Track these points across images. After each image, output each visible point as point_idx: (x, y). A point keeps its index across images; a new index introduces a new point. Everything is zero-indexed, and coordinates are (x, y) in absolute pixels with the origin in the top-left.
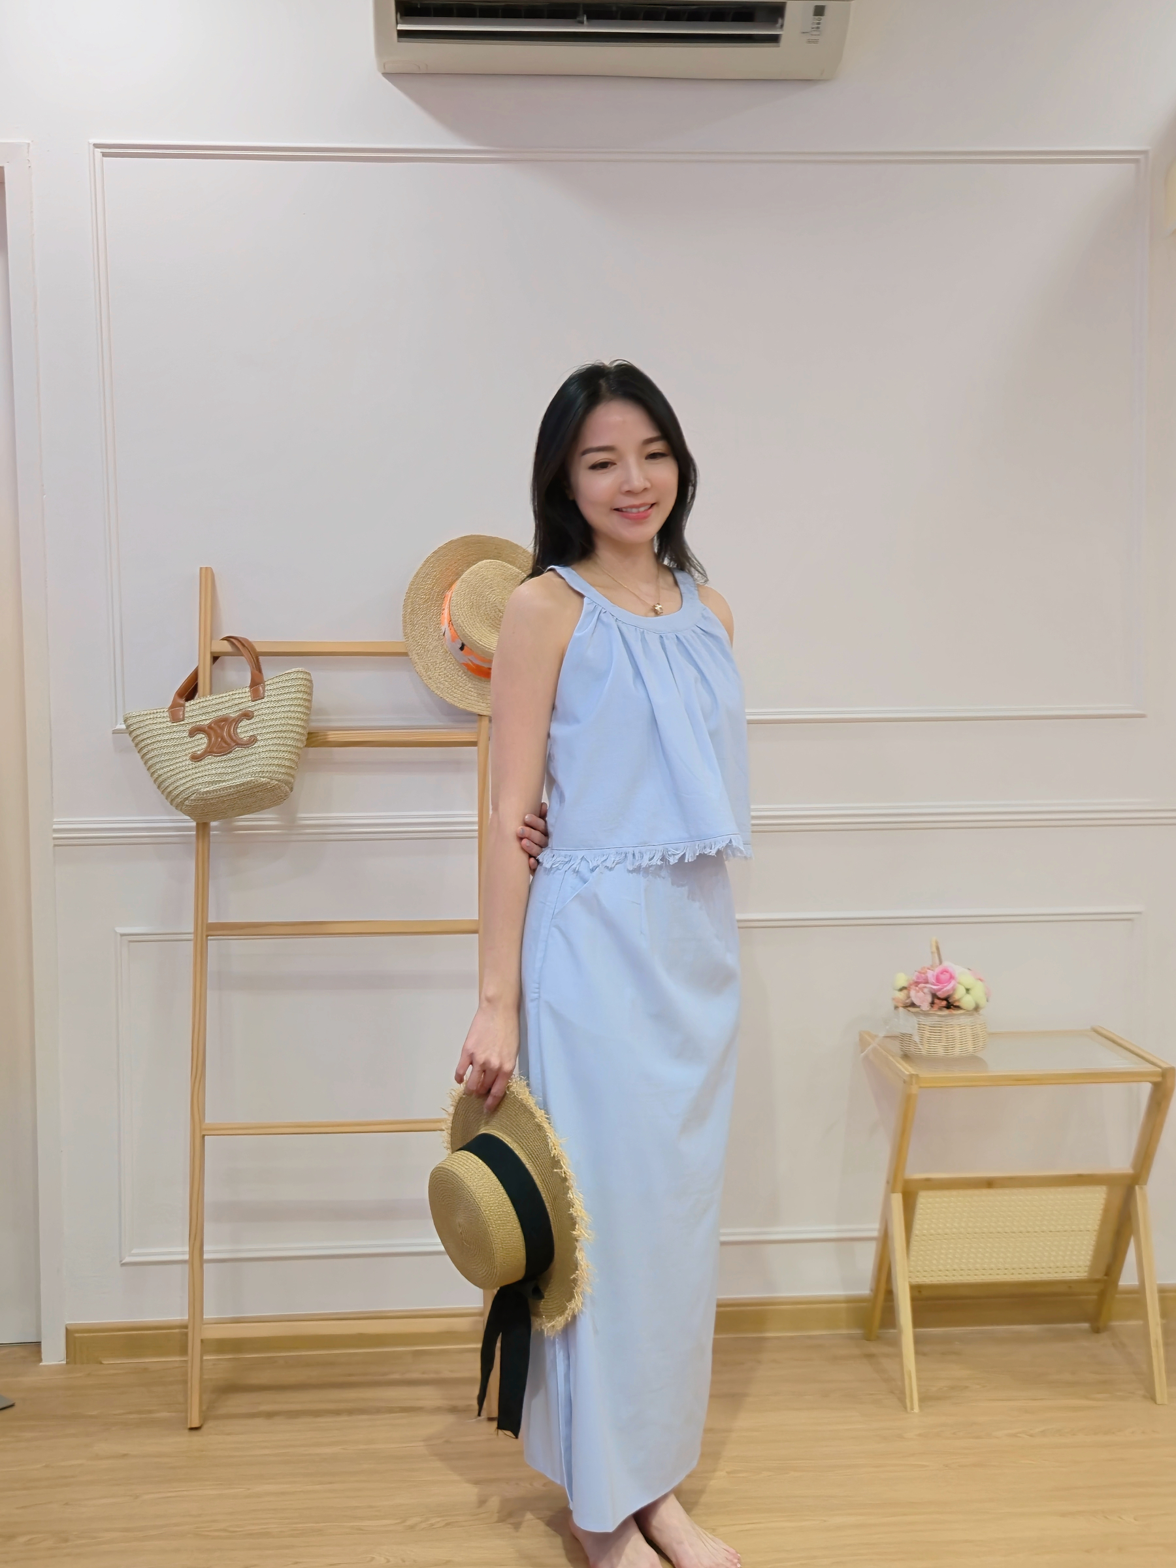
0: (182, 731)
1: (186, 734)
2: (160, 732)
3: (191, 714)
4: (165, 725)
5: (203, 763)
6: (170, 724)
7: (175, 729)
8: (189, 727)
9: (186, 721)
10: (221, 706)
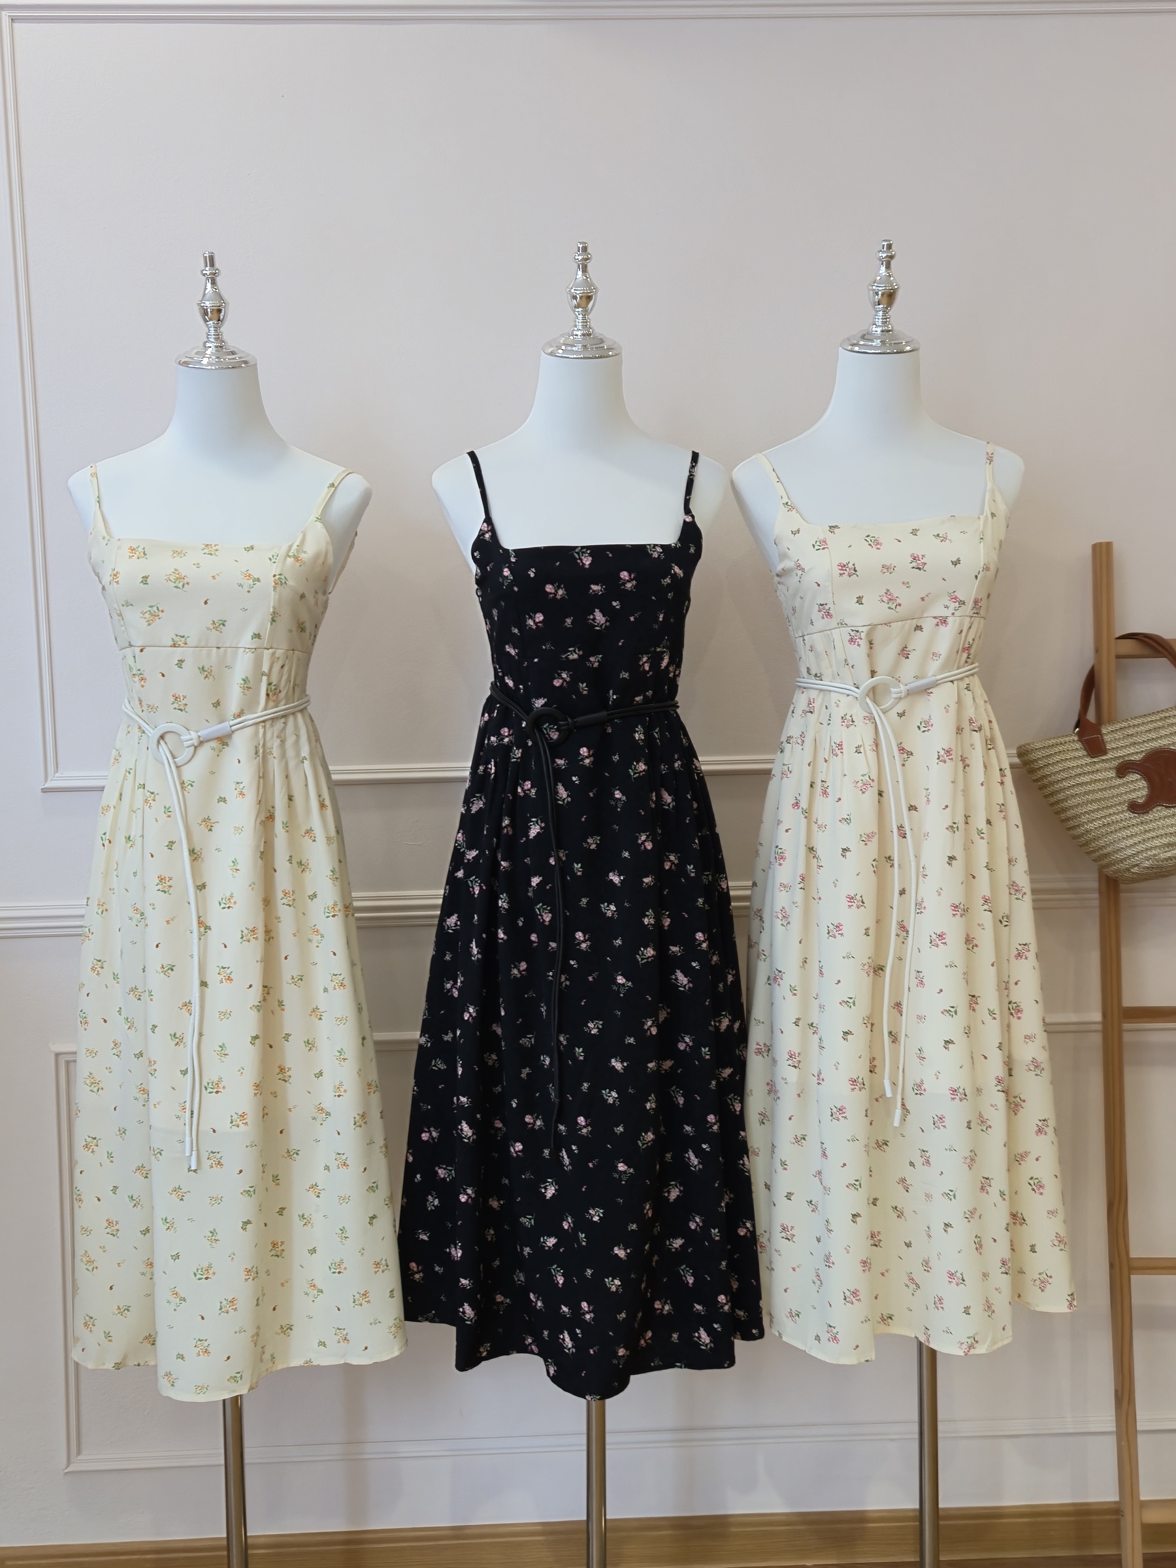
0: (1104, 769)
1: (1112, 774)
2: (1079, 771)
3: (1114, 746)
4: (1083, 762)
5: (1150, 816)
6: (1089, 760)
7: (1098, 766)
8: (1115, 763)
9: (1109, 756)
10: (1153, 735)
